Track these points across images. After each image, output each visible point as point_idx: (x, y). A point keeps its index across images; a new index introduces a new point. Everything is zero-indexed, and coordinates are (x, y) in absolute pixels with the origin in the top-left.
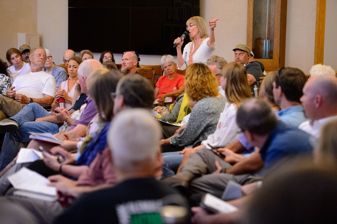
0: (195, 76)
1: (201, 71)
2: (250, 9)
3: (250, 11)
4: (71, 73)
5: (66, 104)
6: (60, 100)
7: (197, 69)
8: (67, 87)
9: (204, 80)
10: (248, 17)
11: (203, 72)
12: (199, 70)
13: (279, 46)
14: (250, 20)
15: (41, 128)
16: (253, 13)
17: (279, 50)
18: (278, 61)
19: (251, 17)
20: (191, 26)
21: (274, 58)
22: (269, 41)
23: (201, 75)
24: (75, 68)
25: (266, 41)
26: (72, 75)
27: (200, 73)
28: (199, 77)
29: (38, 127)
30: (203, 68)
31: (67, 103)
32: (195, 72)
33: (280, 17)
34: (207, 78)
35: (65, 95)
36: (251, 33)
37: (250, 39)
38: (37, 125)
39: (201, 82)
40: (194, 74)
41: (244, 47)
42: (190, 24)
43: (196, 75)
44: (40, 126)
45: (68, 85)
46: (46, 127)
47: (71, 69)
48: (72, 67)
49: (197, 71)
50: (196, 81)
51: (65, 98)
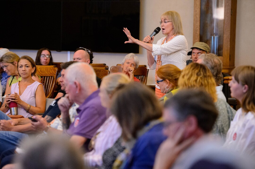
0: (194, 76)
1: (202, 73)
2: (197, 3)
3: (197, 5)
4: (24, 73)
5: (18, 109)
6: (12, 105)
7: (197, 69)
8: (18, 89)
9: (203, 83)
10: (195, 11)
11: (204, 74)
12: (200, 71)
13: (229, 42)
14: (197, 14)
15: (8, 138)
16: (200, 7)
17: (229, 47)
18: (229, 58)
19: (197, 11)
20: (165, 22)
21: (223, 55)
22: (217, 37)
23: (201, 76)
24: (27, 67)
25: (214, 37)
26: (24, 76)
27: (200, 74)
28: (199, 78)
29: (6, 137)
30: (204, 71)
31: (19, 107)
32: (194, 72)
33: (230, 11)
34: (207, 81)
35: (18, 99)
36: (198, 29)
37: (196, 35)
38: (4, 135)
39: (200, 84)
40: (193, 74)
41: (203, 45)
42: (164, 20)
43: (196, 76)
44: (7, 136)
45: (19, 88)
46: (14, 137)
47: (23, 68)
48: (24, 67)
49: (197, 71)
50: (195, 82)
51: (18, 103)
